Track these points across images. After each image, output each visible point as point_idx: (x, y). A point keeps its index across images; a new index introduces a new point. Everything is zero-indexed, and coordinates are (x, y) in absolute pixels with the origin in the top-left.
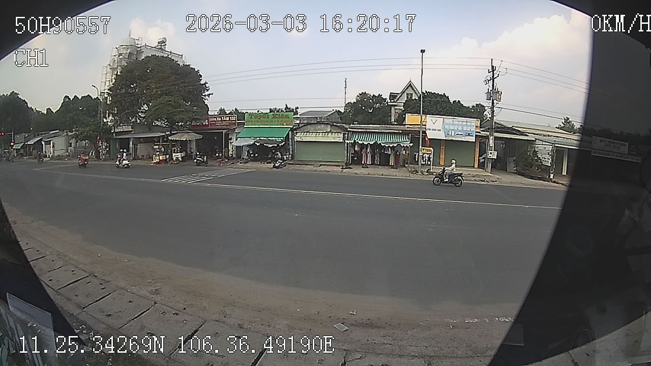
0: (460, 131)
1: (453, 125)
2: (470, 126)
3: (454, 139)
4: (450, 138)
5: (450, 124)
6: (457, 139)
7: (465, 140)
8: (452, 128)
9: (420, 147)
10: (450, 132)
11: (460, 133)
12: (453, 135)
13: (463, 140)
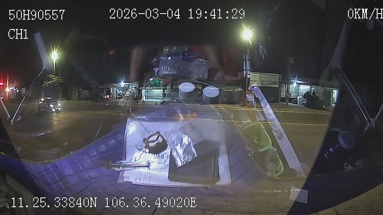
0: (270, 81)
1: (266, 78)
2: (276, 78)
3: (266, 86)
4: (264, 86)
5: (264, 78)
6: (268, 86)
7: (273, 87)
8: (265, 79)
9: (247, 91)
10: (264, 82)
11: (269, 83)
12: (266, 83)
13: (272, 86)
